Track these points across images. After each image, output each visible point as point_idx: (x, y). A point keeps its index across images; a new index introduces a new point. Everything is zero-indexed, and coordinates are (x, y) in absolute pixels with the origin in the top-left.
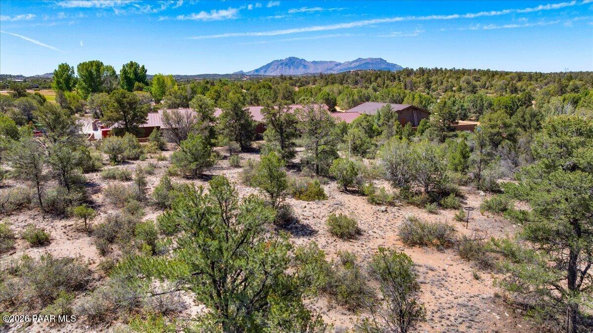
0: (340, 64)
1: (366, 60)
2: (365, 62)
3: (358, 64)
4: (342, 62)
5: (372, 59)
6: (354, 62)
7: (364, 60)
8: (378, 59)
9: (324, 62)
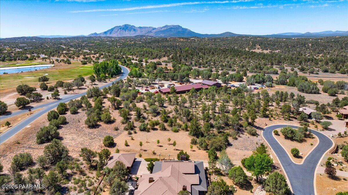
0: (155, 29)
1: (170, 26)
2: (170, 27)
3: (165, 28)
4: (157, 27)
5: (174, 26)
6: (163, 27)
7: (169, 26)
8: (177, 26)
9: (146, 27)
